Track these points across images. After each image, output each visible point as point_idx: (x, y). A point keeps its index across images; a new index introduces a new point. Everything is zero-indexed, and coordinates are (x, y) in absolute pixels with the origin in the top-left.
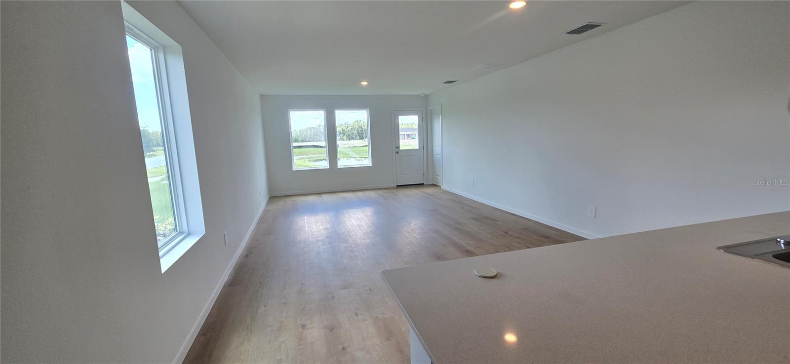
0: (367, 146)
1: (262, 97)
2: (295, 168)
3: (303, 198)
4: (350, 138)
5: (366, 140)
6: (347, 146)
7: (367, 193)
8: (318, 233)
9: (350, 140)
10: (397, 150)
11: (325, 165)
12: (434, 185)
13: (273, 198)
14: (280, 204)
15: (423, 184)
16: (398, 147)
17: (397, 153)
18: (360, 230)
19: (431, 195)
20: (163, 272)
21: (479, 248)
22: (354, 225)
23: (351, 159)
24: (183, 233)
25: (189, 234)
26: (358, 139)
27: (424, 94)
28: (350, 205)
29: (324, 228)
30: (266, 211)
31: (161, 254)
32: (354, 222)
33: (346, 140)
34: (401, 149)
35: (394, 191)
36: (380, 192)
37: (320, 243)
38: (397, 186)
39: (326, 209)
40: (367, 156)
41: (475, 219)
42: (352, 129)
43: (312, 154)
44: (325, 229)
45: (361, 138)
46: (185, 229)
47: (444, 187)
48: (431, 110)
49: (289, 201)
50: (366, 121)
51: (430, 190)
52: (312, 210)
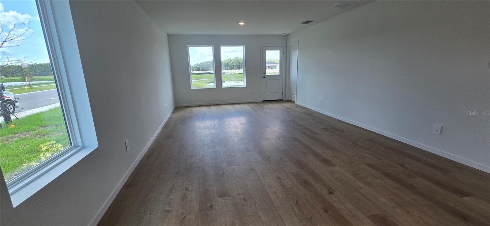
0: (243, 73)
1: (169, 36)
2: (193, 87)
3: (197, 109)
4: (232, 68)
5: (242, 69)
6: (230, 73)
7: (242, 106)
8: (205, 138)
9: (232, 69)
10: (264, 75)
11: (213, 85)
12: (290, 101)
13: (177, 108)
14: (181, 113)
15: (282, 100)
16: (265, 73)
17: (264, 77)
18: (237, 137)
19: (289, 109)
20: (14, 206)
21: (336, 158)
22: (232, 131)
23: (232, 81)
24: (78, 147)
25: (83, 147)
26: (237, 69)
27: (285, 33)
28: (230, 115)
29: (209, 133)
30: (170, 118)
31: (10, 191)
32: (232, 129)
33: (230, 69)
34: (267, 74)
35: (261, 105)
36: (251, 105)
37: (205, 147)
38: (263, 101)
39: (212, 118)
40: (243, 80)
41: (326, 129)
42: (233, 63)
43: (208, 78)
44: (210, 135)
45: (239, 68)
46: (80, 143)
47: (297, 102)
48: (290, 46)
49: (188, 111)
50: (242, 57)
51: (287, 105)
52: (203, 117)
